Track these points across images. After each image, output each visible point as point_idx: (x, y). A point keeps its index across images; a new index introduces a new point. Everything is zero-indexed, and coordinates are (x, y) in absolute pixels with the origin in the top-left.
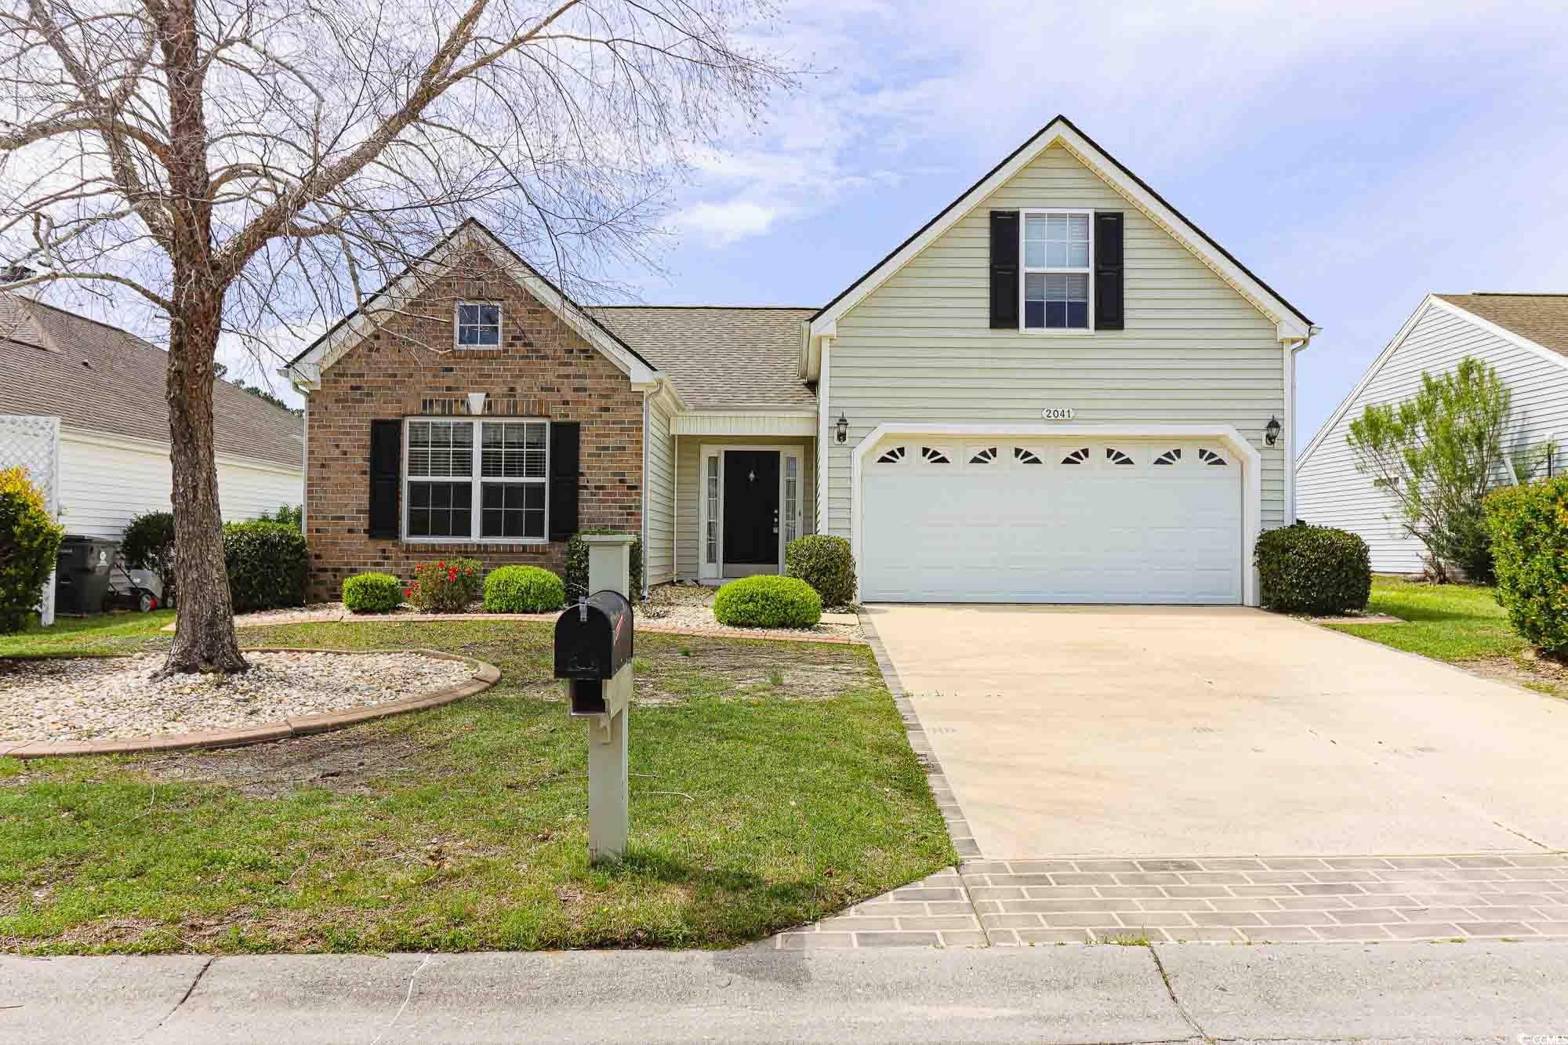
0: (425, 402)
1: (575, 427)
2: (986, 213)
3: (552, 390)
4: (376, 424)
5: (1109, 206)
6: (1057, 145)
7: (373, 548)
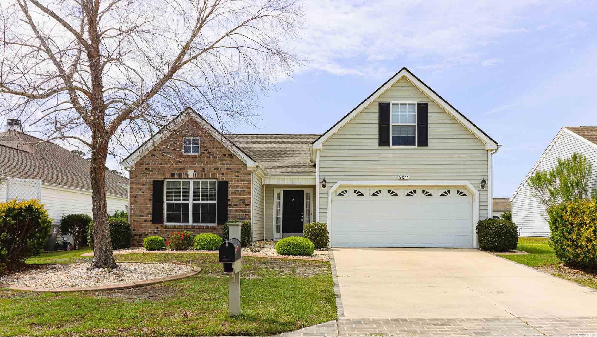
0: (172, 174)
1: (227, 183)
2: (377, 103)
3: (218, 169)
4: (154, 182)
5: (423, 100)
6: (403, 78)
7: (153, 227)
